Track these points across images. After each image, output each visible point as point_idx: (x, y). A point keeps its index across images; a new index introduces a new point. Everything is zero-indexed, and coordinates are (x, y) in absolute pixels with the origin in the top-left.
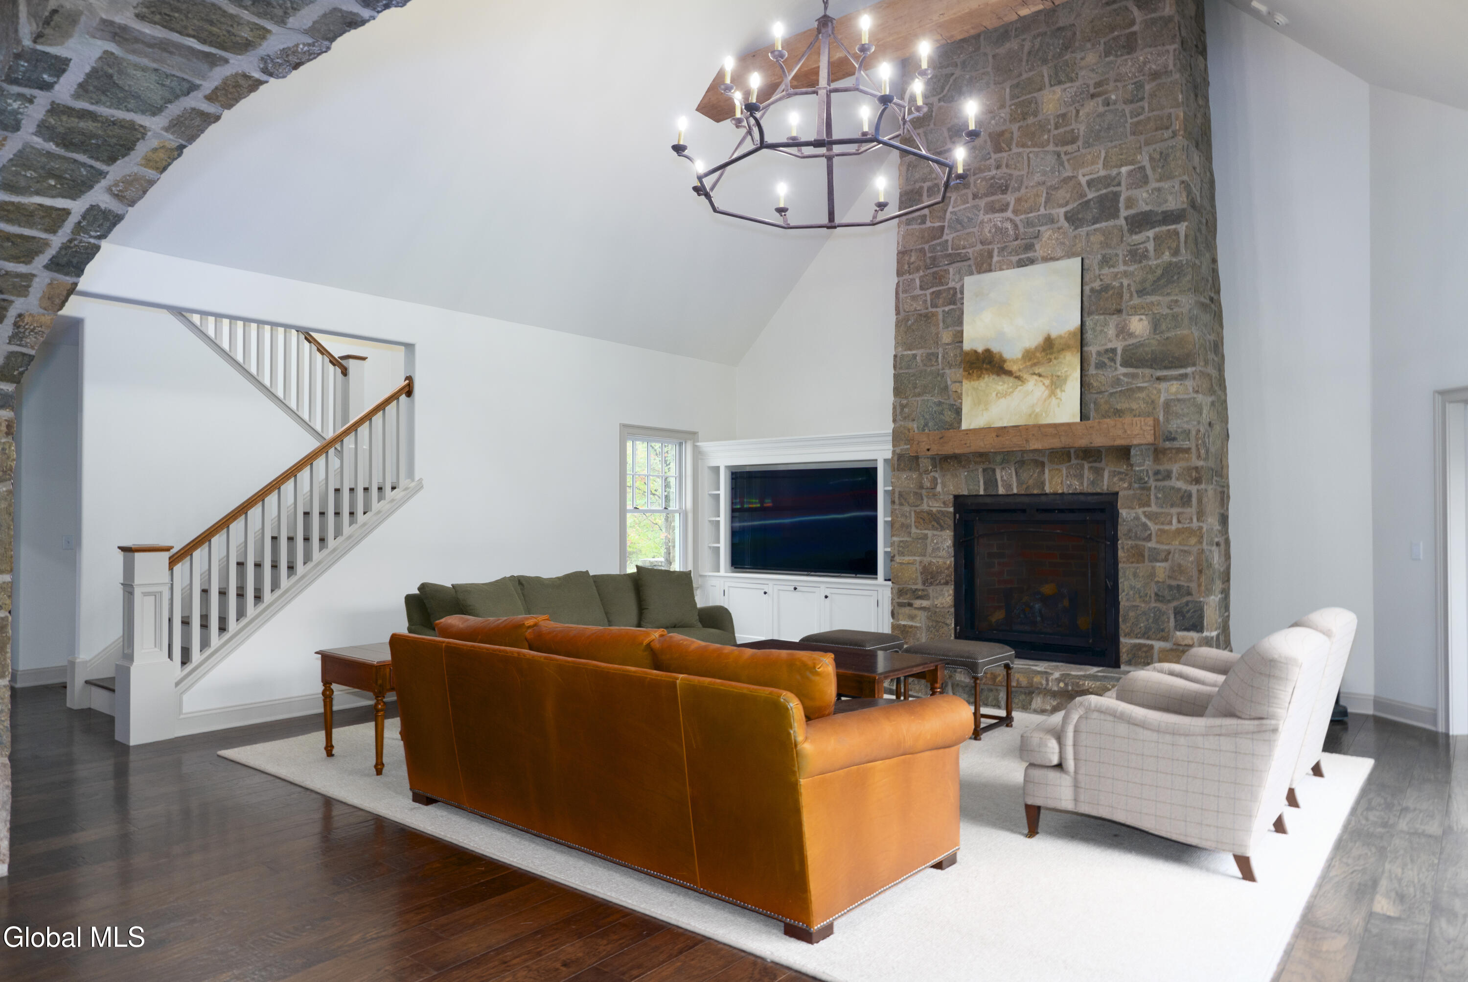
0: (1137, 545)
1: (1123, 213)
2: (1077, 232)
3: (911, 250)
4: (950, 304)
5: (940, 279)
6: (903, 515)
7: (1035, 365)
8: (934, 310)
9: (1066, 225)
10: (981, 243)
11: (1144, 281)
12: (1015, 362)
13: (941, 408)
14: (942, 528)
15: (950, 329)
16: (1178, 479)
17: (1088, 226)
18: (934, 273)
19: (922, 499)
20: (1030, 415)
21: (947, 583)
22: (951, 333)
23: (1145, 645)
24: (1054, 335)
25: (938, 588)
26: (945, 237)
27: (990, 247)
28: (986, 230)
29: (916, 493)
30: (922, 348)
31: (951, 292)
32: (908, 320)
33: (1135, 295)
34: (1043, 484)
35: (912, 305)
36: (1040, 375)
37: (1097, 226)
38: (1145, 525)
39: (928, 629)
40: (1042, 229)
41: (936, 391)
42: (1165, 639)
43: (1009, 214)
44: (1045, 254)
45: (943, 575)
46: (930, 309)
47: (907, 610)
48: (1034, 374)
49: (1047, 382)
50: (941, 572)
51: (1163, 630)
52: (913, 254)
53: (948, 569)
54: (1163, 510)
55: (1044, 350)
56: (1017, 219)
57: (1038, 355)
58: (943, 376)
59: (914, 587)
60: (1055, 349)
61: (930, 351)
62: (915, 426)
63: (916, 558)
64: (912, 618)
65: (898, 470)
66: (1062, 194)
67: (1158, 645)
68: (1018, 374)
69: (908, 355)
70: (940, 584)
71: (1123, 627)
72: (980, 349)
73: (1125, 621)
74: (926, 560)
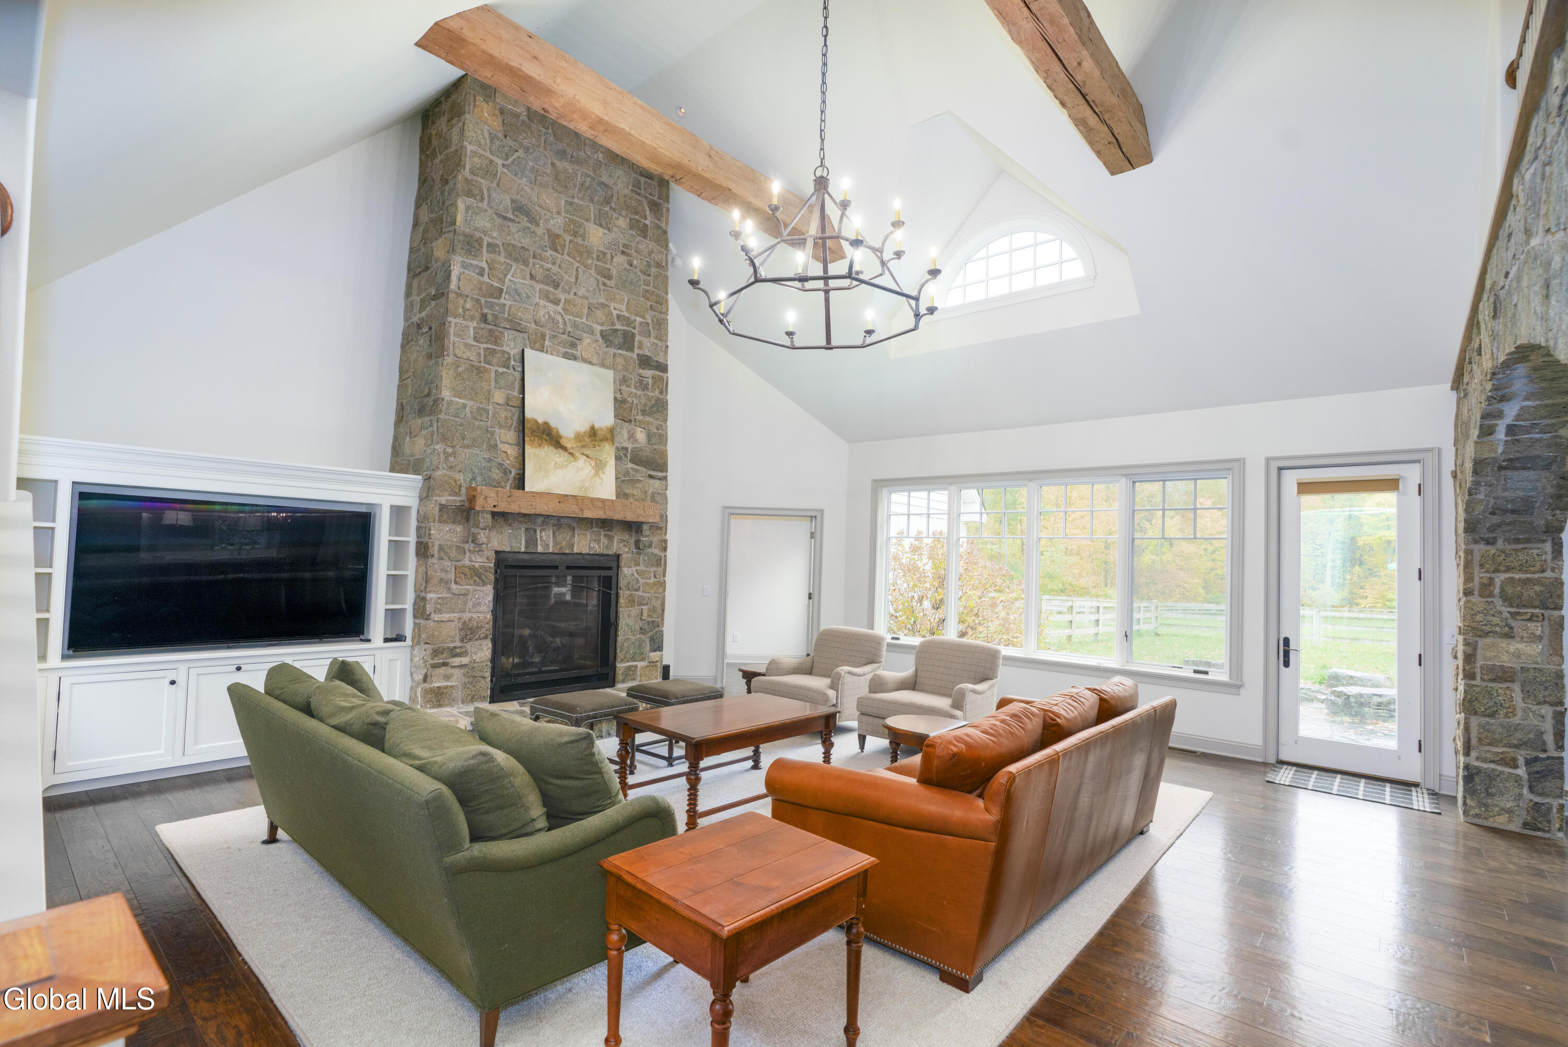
0: (632, 594)
1: (637, 351)
2: (607, 350)
3: (467, 296)
4: (504, 367)
5: (496, 339)
6: (443, 570)
7: (584, 446)
8: (487, 366)
9: (601, 340)
10: (536, 323)
11: (646, 405)
12: (569, 440)
13: (489, 465)
14: (484, 584)
15: (502, 390)
16: (655, 548)
17: (615, 349)
18: (490, 330)
19: (465, 554)
20: (581, 488)
21: (486, 638)
22: (503, 395)
23: (632, 666)
24: (597, 426)
25: (477, 643)
26: (502, 301)
27: (544, 330)
28: (541, 313)
29: (458, 547)
30: (472, 399)
31: (506, 356)
32: (458, 366)
33: (640, 413)
34: (573, 545)
35: (464, 352)
36: (588, 457)
37: (620, 351)
38: (637, 580)
39: (465, 686)
40: (585, 335)
41: (484, 447)
42: (643, 660)
43: (559, 308)
44: (586, 357)
45: (484, 630)
46: (483, 364)
47: (442, 671)
48: (583, 454)
49: (593, 463)
50: (482, 627)
51: (642, 654)
52: (468, 300)
53: (488, 623)
54: (648, 569)
55: (590, 436)
56: (567, 317)
57: (586, 439)
58: (493, 434)
59: (451, 645)
60: (598, 438)
61: (480, 406)
62: (462, 478)
63: (455, 615)
64: (447, 677)
65: (440, 522)
66: (600, 314)
67: (640, 664)
68: (571, 451)
69: (457, 403)
70: (480, 639)
71: (620, 655)
72: (540, 421)
73: (621, 651)
74: (466, 616)
